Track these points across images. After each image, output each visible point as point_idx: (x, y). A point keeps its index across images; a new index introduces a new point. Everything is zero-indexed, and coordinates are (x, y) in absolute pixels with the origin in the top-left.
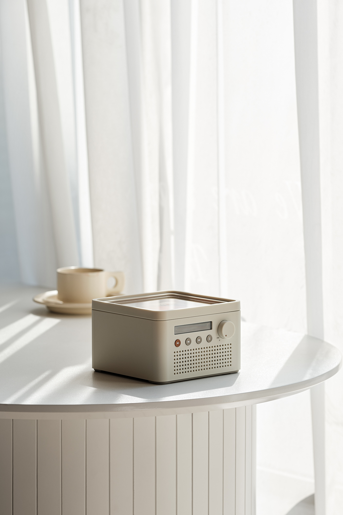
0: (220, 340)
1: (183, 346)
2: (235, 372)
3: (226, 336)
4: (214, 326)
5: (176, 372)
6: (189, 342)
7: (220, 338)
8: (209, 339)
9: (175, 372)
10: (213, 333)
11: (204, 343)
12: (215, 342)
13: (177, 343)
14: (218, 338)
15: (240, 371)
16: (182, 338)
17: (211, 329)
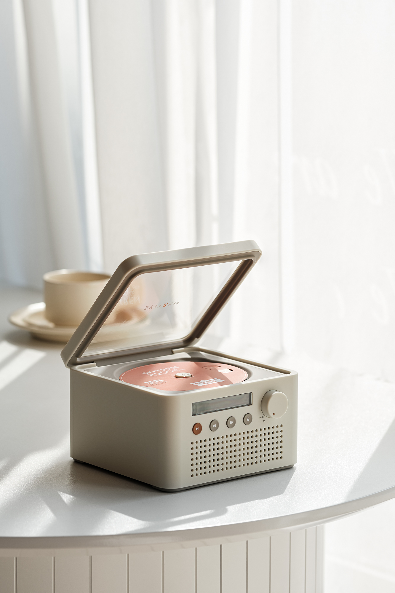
0: (264, 421)
1: (206, 433)
2: (289, 468)
3: (274, 414)
4: (256, 400)
5: (195, 472)
6: (215, 426)
7: (265, 418)
8: (247, 419)
9: (192, 473)
10: (253, 410)
11: (240, 427)
12: (257, 423)
13: (197, 429)
14: (262, 417)
15: (295, 465)
16: (204, 420)
17: (251, 404)
